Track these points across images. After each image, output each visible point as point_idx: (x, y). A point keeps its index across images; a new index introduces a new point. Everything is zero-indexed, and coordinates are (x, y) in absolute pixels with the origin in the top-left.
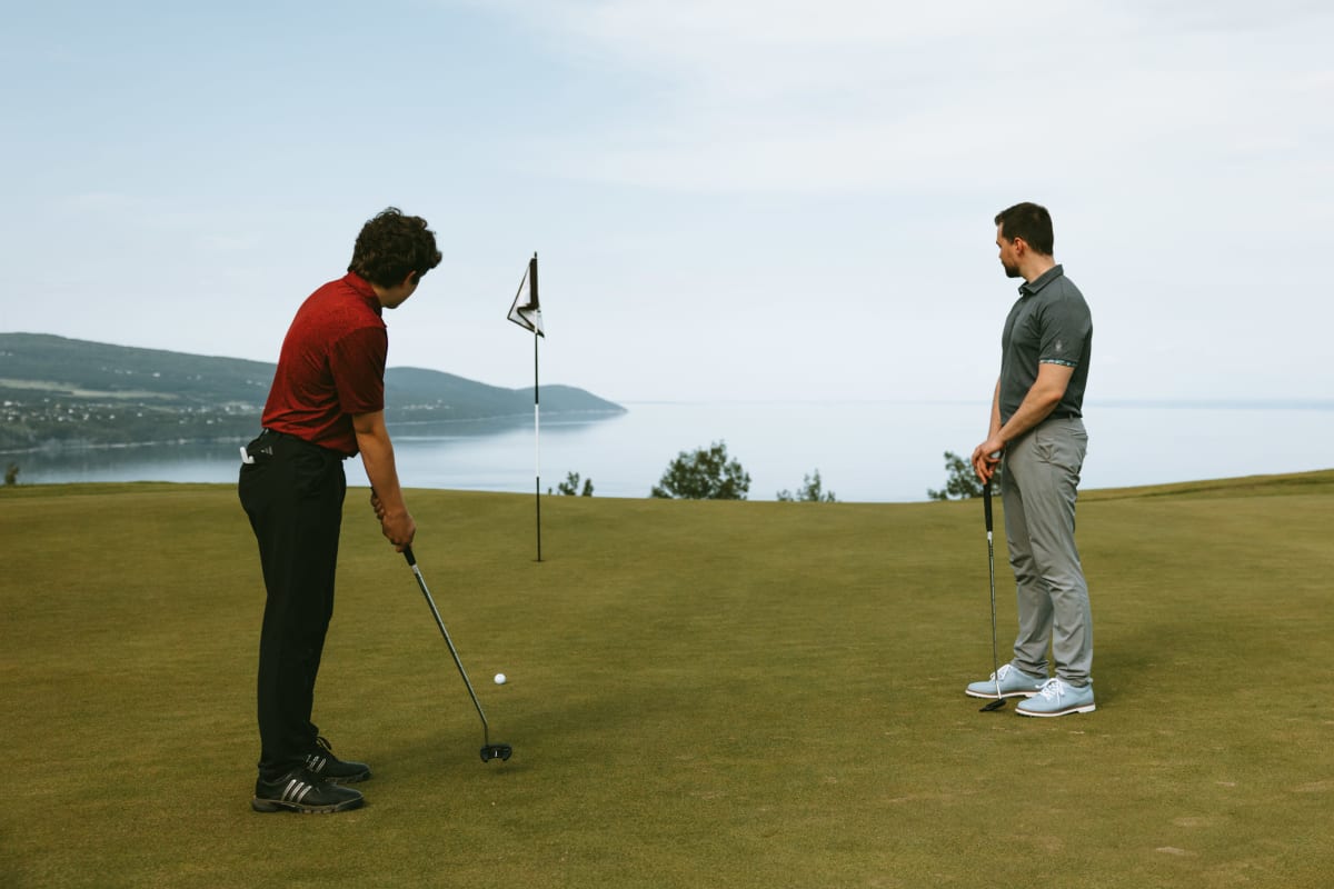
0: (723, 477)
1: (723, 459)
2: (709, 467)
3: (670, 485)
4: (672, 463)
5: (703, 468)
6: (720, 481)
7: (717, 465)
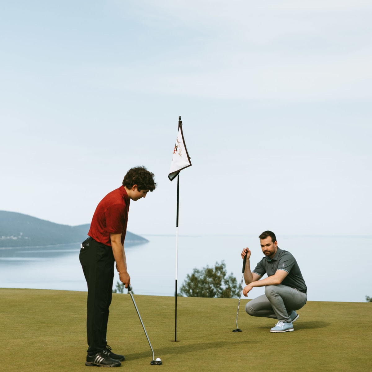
0: (224, 286)
1: (224, 274)
2: (214, 280)
3: (187, 292)
4: (188, 276)
5: (210, 280)
6: (221, 289)
7: (219, 278)
